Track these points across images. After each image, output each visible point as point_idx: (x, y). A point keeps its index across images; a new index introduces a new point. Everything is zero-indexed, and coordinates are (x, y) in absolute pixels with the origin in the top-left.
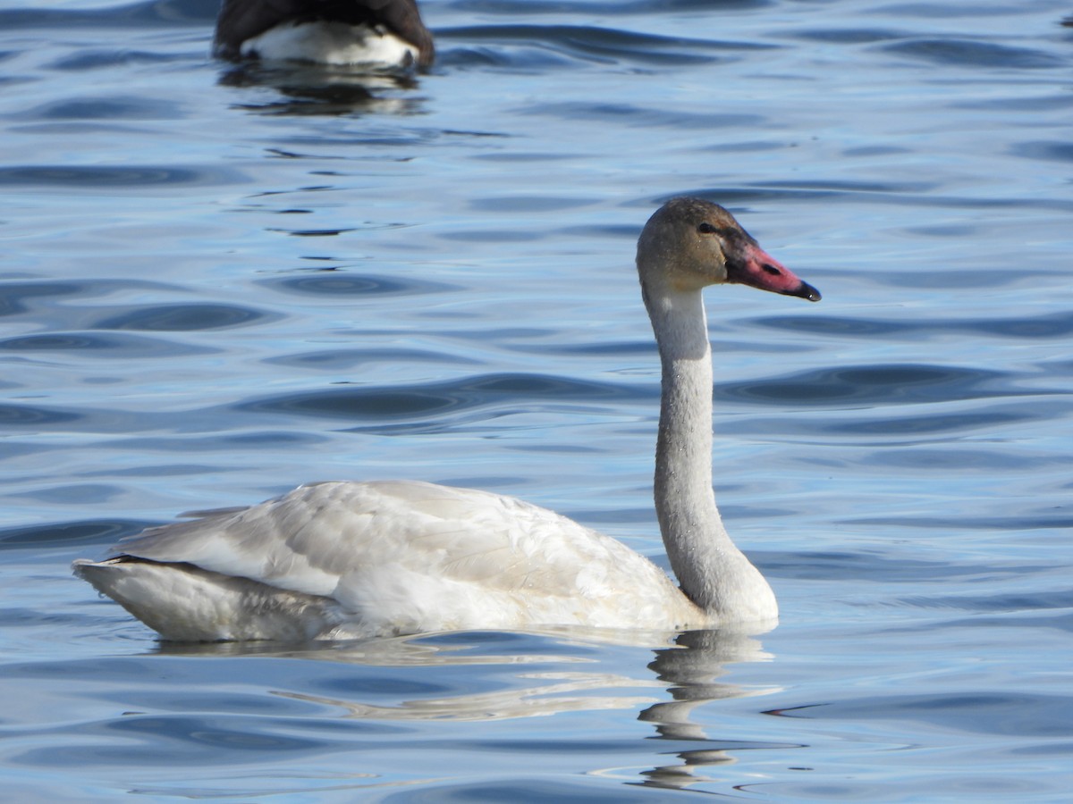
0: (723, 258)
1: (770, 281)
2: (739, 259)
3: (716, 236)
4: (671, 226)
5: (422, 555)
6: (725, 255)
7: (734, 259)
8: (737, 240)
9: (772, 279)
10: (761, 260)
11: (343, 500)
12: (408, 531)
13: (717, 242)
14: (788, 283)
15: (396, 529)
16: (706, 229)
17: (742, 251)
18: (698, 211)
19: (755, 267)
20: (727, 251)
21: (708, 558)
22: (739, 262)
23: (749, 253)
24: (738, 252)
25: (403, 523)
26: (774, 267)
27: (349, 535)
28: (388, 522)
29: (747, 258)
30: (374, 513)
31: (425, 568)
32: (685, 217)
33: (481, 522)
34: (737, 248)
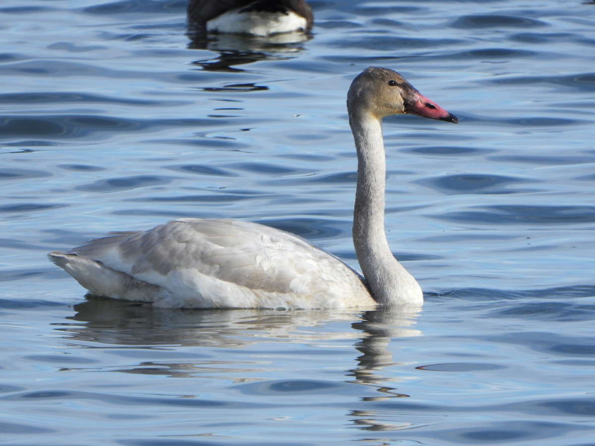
0: (402, 100)
1: (431, 112)
2: (411, 100)
3: (398, 88)
4: (372, 82)
5: (207, 267)
6: (403, 98)
7: (409, 101)
8: (410, 90)
9: (431, 111)
10: (424, 101)
11: (174, 234)
12: (202, 253)
13: (398, 92)
14: (441, 113)
15: (196, 252)
16: (392, 83)
17: (413, 96)
18: (387, 74)
19: (421, 105)
20: (404, 96)
21: (379, 271)
22: (412, 102)
23: (417, 97)
24: (411, 96)
25: (201, 248)
26: (432, 104)
27: (173, 253)
28: (193, 247)
29: (416, 100)
30: (187, 242)
31: (208, 273)
32: (380, 78)
33: (244, 249)
34: (410, 94)
